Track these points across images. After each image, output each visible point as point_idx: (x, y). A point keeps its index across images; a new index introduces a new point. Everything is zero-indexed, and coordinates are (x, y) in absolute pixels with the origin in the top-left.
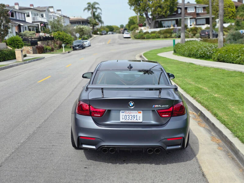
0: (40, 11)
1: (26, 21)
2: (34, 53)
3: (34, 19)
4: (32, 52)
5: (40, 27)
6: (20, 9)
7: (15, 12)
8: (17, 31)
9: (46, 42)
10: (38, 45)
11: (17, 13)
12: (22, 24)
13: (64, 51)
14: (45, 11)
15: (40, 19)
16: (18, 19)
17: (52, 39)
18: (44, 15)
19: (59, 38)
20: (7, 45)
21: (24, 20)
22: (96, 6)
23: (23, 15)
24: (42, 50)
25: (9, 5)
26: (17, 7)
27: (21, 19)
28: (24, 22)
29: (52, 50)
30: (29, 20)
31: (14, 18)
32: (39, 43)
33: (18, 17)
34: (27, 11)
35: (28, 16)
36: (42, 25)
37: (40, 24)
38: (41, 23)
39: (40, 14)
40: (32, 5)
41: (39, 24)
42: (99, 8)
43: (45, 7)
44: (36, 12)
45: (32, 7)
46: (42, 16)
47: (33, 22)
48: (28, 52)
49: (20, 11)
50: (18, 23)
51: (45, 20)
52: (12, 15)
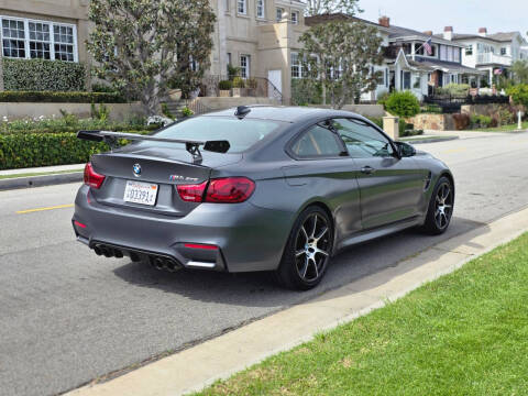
0: (498, 42)
1: (463, 64)
2: (446, 129)
3: (480, 58)
4: (442, 126)
5: (491, 76)
6: (455, 39)
7: (439, 45)
8: (433, 84)
9: (485, 107)
10: (462, 112)
11: (443, 49)
12: (445, 70)
13: (519, 127)
14: (510, 41)
15: (494, 59)
16: (443, 59)
17: (503, 100)
18: (508, 51)
19: (521, 99)
21: (458, 61)
23: (456, 51)
24: (466, 124)
25: (431, 33)
26: (448, 36)
27: (450, 60)
29: (493, 124)
30: (469, 62)
31: (436, 57)
32: (465, 108)
33: (445, 55)
34: (467, 43)
35: (470, 53)
36: (497, 71)
37: (494, 69)
38: (496, 66)
39: (498, 47)
40: (485, 30)
41: (491, 69)
43: (512, 34)
44: (489, 45)
45: (483, 35)
46: (503, 52)
47: (478, 66)
48: (434, 126)
49: (455, 44)
50: (436, 67)
51: (505, 61)
52: (432, 52)
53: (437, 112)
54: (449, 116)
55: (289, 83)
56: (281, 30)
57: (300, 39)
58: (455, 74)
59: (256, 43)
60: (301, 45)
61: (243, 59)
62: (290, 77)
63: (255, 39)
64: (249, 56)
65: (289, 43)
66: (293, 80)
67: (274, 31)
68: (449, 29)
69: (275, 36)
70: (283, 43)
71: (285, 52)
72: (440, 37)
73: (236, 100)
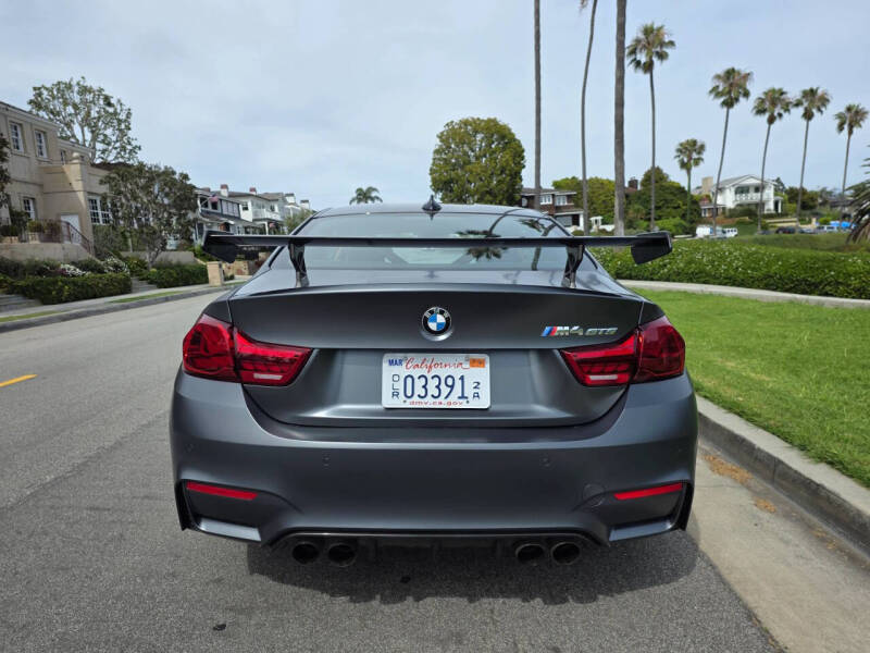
0: (268, 200)
1: (243, 217)
3: (255, 213)
4: (247, 272)
5: (267, 229)
6: (232, 195)
7: (221, 200)
11: (224, 204)
12: (232, 222)
14: (277, 200)
15: (267, 214)
16: (225, 213)
18: (276, 208)
20: (196, 255)
21: (237, 216)
22: (374, 194)
23: (236, 206)
25: (210, 189)
26: (224, 193)
27: (231, 214)
28: (238, 218)
30: (247, 216)
31: (219, 211)
33: (226, 209)
34: (243, 200)
35: (246, 209)
36: (271, 225)
37: (268, 223)
38: (270, 221)
39: (268, 205)
40: (253, 190)
41: (266, 223)
42: (378, 198)
43: (278, 194)
44: (260, 202)
45: (254, 193)
46: (272, 209)
47: (254, 220)
48: (240, 272)
49: (231, 199)
50: (225, 220)
51: (277, 217)
52: (214, 205)
53: (241, 260)
54: (252, 263)
55: (90, 229)
56: (74, 171)
57: (101, 183)
58: (240, 226)
59: (41, 186)
60: (104, 189)
61: (26, 202)
62: (90, 224)
63: (38, 180)
64: (33, 199)
65: (84, 186)
66: (94, 227)
67: (63, 172)
68: (224, 187)
69: (66, 178)
70: (78, 186)
71: (81, 196)
72: (218, 193)
73: (35, 247)
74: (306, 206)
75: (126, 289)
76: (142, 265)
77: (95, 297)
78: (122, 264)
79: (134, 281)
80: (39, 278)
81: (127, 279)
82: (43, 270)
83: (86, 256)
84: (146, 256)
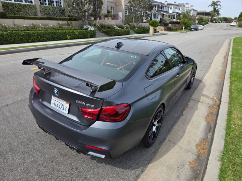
0: (178, 6)
1: (169, 12)
2: (165, 31)
3: (173, 10)
4: (164, 30)
5: (176, 16)
6: (168, 4)
7: (164, 6)
8: (161, 18)
9: (174, 25)
10: (169, 26)
11: (164, 7)
12: (165, 14)
13: (183, 31)
14: (182, 6)
15: (177, 11)
16: (164, 10)
17: (179, 23)
18: (181, 9)
19: (184, 23)
20: (150, 25)
21: (167, 11)
22: (218, 3)
23: (168, 8)
24: (170, 29)
25: (161, 2)
26: (166, 4)
27: (166, 11)
28: (168, 12)
29: (176, 30)
30: (171, 11)
31: (162, 10)
32: (170, 25)
33: (165, 9)
34: (171, 6)
35: (171, 9)
37: (177, 14)
38: (177, 13)
39: (178, 8)
40: (175, 2)
41: (176, 14)
42: (219, 5)
43: (182, 4)
44: (176, 7)
45: (175, 4)
46: (179, 9)
47: (173, 13)
48: (162, 30)
49: (167, 6)
50: (163, 13)
51: (180, 12)
52: (161, 8)
53: (163, 26)
54: (166, 27)
57: (128, 3)
58: (167, 15)
59: (115, 3)
60: (128, 5)
61: (112, 8)
62: (124, 14)
64: (113, 7)
65: (125, 4)
66: (125, 15)
68: (166, 2)
69: (121, 1)
70: (123, 3)
71: (124, 6)
72: (164, 4)
73: (110, 21)
74: (192, 7)
75: (128, 34)
76: (134, 27)
77: (120, 35)
78: (129, 27)
79: (131, 31)
80: (108, 29)
81: (129, 31)
82: (110, 27)
83: (121, 24)
84: (136, 24)
